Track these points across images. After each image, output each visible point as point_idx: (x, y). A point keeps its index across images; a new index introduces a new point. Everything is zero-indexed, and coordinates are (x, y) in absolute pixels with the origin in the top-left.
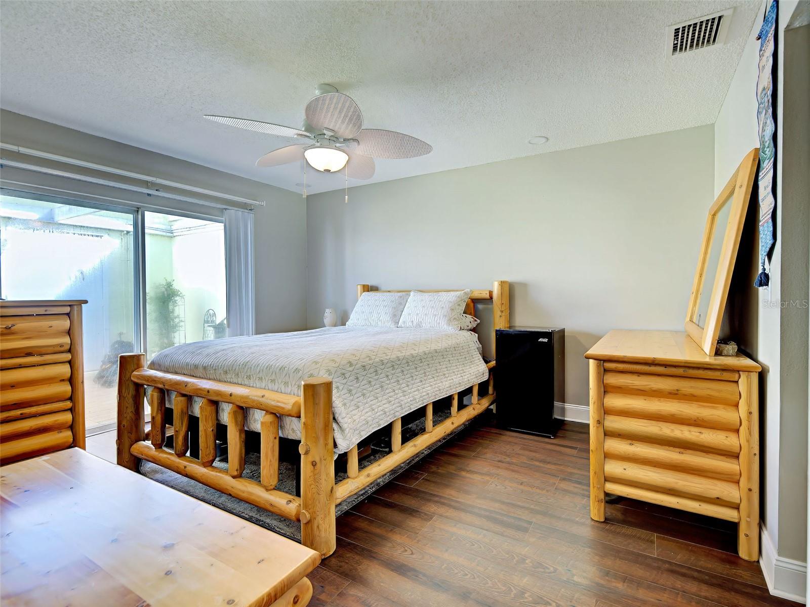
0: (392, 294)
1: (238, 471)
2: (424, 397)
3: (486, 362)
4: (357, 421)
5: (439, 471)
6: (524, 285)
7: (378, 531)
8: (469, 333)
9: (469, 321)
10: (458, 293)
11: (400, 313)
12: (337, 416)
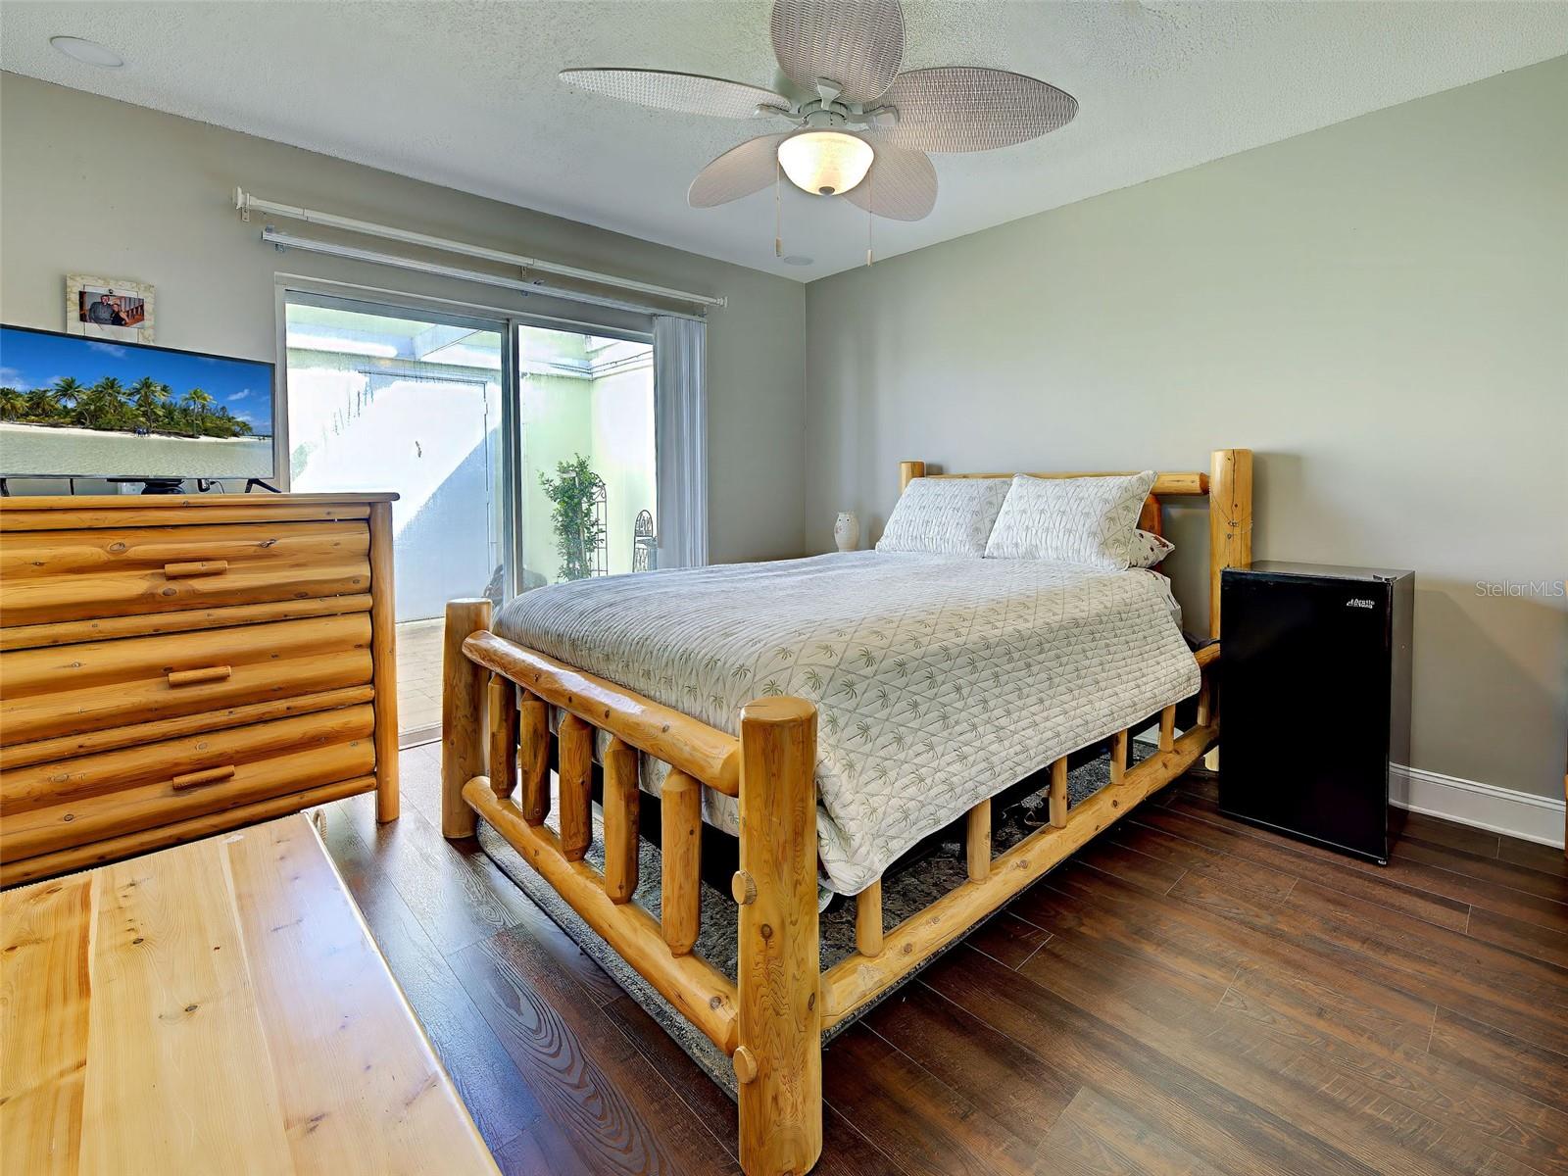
0: (972, 481)
1: (624, 891)
2: (1048, 744)
3: (1195, 647)
4: (880, 811)
5: (1083, 929)
6: (1294, 461)
7: (929, 1110)
8: (1150, 575)
9: (1149, 546)
10: (1124, 480)
11: (988, 525)
12: (828, 799)
